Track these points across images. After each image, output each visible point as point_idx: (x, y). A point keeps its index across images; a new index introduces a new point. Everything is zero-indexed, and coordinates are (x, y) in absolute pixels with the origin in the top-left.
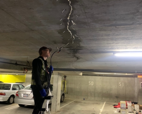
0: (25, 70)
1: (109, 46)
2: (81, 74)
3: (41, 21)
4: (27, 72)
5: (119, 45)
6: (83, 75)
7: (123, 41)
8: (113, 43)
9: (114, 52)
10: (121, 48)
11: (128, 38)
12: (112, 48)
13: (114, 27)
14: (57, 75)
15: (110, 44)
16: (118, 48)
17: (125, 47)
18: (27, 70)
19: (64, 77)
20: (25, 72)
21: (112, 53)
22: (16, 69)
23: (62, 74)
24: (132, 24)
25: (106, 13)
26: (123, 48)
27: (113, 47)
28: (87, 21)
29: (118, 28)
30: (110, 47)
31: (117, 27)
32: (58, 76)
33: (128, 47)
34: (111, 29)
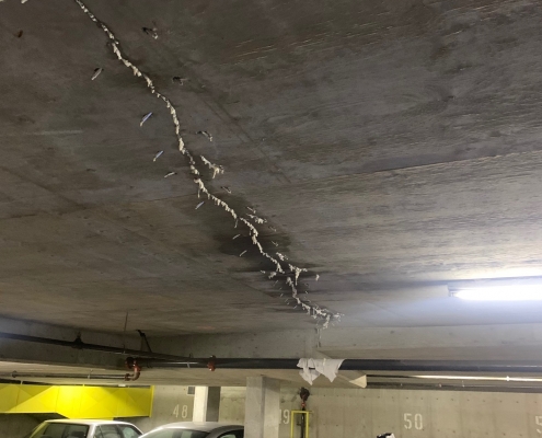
0: (131, 368)
1: (414, 258)
2: (362, 381)
3: (88, 166)
4: (139, 374)
5: (453, 250)
6: (370, 385)
7: (460, 234)
8: (424, 244)
9: (453, 285)
10: (474, 265)
11: (472, 216)
12: (436, 268)
13: (387, 174)
14: (257, 389)
15: (411, 247)
16: (457, 265)
17: (485, 259)
18: (140, 369)
19: (298, 397)
20: (131, 373)
21: (445, 289)
22: (98, 364)
23: (281, 381)
24: (456, 155)
25: (315, 115)
26: (482, 264)
27: (435, 261)
28: (261, 156)
29: (405, 176)
30: (423, 262)
31: (398, 171)
32: (264, 393)
33: (498, 257)
34: (379, 182)
